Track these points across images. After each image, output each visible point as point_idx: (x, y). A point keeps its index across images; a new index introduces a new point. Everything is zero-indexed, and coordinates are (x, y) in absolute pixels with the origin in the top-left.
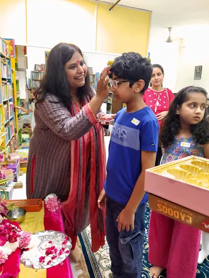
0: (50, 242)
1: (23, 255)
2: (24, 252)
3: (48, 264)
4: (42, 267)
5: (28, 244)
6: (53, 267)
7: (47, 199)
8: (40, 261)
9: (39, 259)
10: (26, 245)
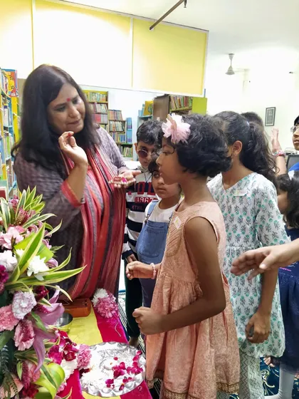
0: (116, 359)
1: (83, 378)
2: (84, 374)
3: (120, 389)
4: (114, 395)
5: (88, 363)
6: (129, 394)
7: (95, 300)
8: (108, 386)
9: (106, 383)
10: (86, 363)
